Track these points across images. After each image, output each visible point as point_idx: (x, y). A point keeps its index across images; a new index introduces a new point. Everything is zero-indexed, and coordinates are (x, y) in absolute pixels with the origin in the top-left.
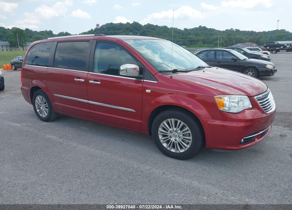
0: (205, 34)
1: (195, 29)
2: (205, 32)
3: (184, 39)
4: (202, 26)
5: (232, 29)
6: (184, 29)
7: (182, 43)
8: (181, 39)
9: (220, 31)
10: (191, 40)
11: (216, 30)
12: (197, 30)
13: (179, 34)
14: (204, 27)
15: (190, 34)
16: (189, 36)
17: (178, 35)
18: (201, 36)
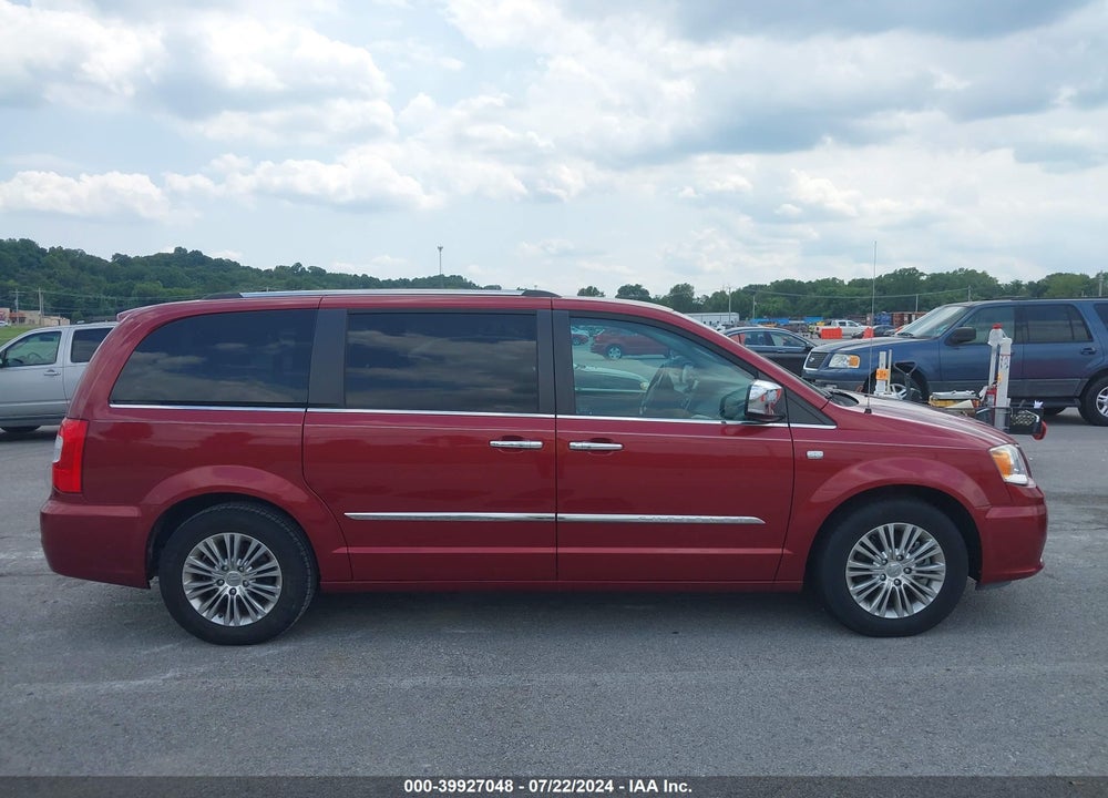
0: (203, 278)
1: (160, 260)
2: (199, 271)
3: (121, 295)
4: (185, 250)
5: (299, 265)
6: (114, 257)
7: (111, 309)
8: (107, 293)
9: (258, 271)
10: (149, 298)
11: (244, 268)
12: (168, 264)
13: (94, 273)
14: (197, 253)
15: (140, 277)
16: (139, 285)
17: (92, 280)
18: (188, 287)
